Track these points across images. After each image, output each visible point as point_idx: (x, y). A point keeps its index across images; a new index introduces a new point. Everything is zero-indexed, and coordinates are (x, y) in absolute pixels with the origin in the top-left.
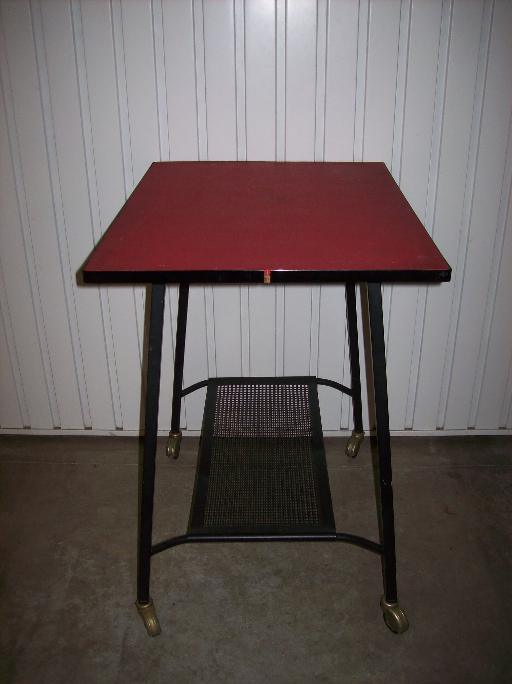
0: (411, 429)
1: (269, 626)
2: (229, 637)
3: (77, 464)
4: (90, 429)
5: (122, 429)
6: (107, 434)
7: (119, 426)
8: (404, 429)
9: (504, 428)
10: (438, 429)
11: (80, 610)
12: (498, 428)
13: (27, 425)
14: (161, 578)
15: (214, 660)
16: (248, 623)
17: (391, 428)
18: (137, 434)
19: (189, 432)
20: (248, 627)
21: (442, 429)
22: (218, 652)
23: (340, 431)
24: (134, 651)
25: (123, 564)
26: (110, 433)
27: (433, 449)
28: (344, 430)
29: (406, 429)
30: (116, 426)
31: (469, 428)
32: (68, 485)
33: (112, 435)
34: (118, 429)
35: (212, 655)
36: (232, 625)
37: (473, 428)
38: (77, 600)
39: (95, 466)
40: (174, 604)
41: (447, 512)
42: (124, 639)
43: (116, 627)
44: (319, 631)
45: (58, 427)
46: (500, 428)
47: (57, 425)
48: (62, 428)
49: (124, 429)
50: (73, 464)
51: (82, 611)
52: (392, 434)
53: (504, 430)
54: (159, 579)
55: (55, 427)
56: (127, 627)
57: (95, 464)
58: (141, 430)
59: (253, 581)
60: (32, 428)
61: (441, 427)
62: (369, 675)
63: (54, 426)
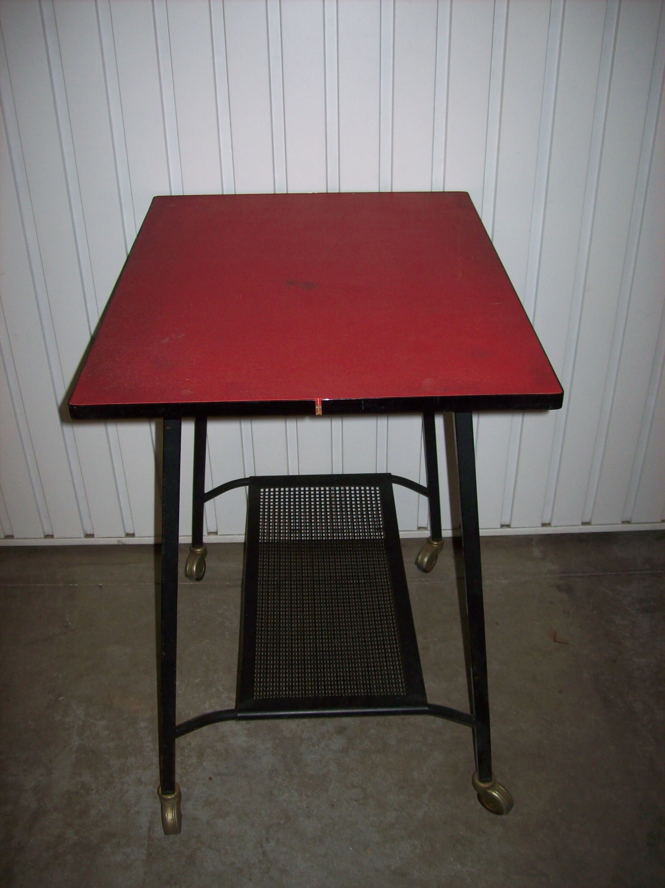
0: (508, 526)
1: (333, 805)
2: (282, 822)
3: (76, 585)
4: (92, 536)
5: (133, 535)
6: (114, 542)
7: (130, 531)
8: (499, 526)
9: (628, 522)
10: (544, 525)
11: (92, 790)
12: (620, 522)
13: (9, 533)
14: (193, 744)
15: (264, 853)
16: (305, 802)
17: (481, 525)
18: (151, 541)
19: (221, 537)
20: (305, 807)
21: (549, 525)
22: (268, 842)
23: (416, 531)
24: (162, 844)
25: (143, 724)
26: (118, 541)
27: (537, 552)
28: (422, 529)
29: (502, 526)
30: (125, 531)
31: (584, 524)
32: (67, 616)
33: (121, 544)
34: (128, 535)
35: (262, 847)
36: (285, 804)
37: (588, 523)
38: (87, 778)
39: (100, 587)
40: (210, 779)
41: (555, 641)
42: (150, 829)
43: (138, 812)
44: (395, 810)
45: (49, 535)
46: (623, 522)
47: (49, 532)
48: (55, 537)
49: (136, 535)
50: (71, 585)
51: (94, 792)
52: (482, 533)
53: (629, 525)
54: (190, 744)
55: (46, 534)
56: (152, 812)
57: (101, 584)
58: (156, 536)
59: (310, 743)
60: (15, 537)
61: (547, 521)
62: (459, 866)
63: (44, 533)
